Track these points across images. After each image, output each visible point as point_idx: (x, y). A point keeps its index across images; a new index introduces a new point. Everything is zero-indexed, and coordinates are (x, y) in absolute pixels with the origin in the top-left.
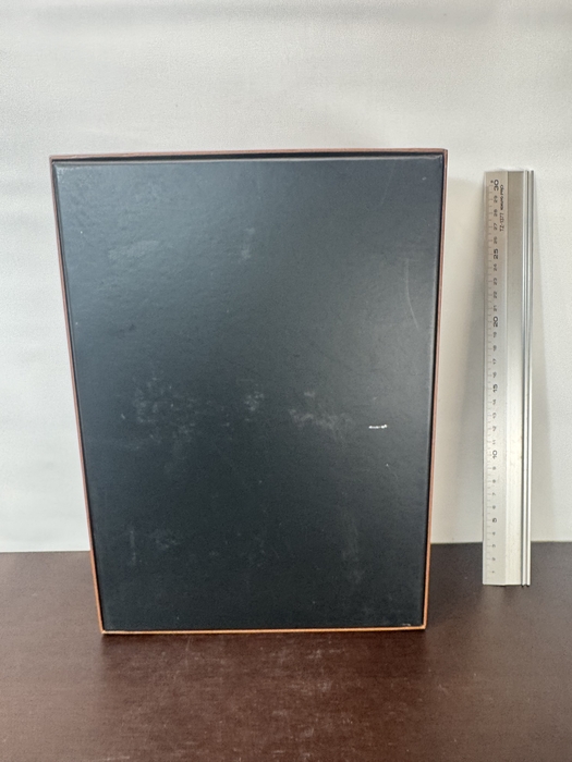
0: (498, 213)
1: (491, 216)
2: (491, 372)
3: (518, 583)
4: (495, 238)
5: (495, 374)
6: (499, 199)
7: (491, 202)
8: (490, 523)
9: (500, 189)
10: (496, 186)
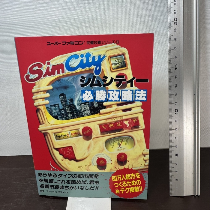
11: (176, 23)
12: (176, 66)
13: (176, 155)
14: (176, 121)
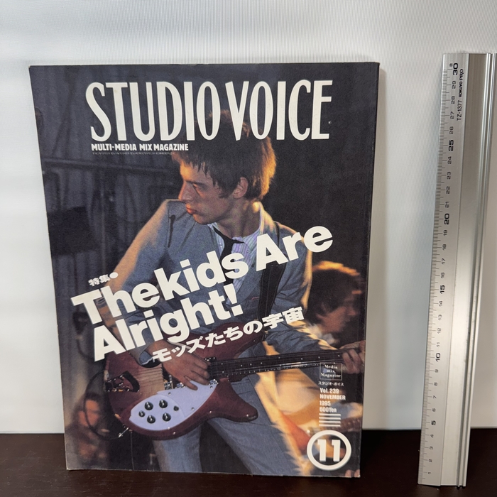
0: (456, 100)
1: (448, 103)
2: (438, 272)
3: (453, 483)
4: (452, 128)
5: (443, 275)
6: (457, 85)
7: (449, 88)
8: (429, 425)
9: (459, 73)
10: (455, 70)
11: (447, 222)
12: (442, 287)
13: (433, 423)
14: (437, 371)
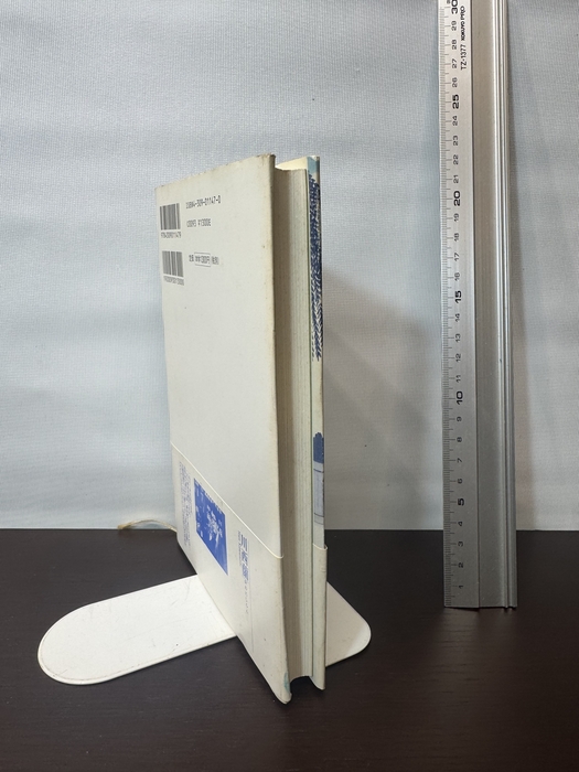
0: (458, 45)
1: (448, 49)
2: (451, 273)
4: (455, 80)
5: (457, 275)
6: (458, 26)
7: (448, 31)
8: (454, 506)
9: (459, 11)
10: (455, 8)
11: (457, 202)
12: (458, 294)
13: (461, 502)
14: (459, 419)
